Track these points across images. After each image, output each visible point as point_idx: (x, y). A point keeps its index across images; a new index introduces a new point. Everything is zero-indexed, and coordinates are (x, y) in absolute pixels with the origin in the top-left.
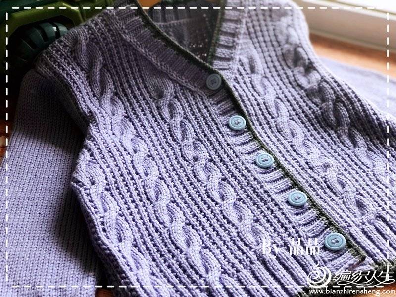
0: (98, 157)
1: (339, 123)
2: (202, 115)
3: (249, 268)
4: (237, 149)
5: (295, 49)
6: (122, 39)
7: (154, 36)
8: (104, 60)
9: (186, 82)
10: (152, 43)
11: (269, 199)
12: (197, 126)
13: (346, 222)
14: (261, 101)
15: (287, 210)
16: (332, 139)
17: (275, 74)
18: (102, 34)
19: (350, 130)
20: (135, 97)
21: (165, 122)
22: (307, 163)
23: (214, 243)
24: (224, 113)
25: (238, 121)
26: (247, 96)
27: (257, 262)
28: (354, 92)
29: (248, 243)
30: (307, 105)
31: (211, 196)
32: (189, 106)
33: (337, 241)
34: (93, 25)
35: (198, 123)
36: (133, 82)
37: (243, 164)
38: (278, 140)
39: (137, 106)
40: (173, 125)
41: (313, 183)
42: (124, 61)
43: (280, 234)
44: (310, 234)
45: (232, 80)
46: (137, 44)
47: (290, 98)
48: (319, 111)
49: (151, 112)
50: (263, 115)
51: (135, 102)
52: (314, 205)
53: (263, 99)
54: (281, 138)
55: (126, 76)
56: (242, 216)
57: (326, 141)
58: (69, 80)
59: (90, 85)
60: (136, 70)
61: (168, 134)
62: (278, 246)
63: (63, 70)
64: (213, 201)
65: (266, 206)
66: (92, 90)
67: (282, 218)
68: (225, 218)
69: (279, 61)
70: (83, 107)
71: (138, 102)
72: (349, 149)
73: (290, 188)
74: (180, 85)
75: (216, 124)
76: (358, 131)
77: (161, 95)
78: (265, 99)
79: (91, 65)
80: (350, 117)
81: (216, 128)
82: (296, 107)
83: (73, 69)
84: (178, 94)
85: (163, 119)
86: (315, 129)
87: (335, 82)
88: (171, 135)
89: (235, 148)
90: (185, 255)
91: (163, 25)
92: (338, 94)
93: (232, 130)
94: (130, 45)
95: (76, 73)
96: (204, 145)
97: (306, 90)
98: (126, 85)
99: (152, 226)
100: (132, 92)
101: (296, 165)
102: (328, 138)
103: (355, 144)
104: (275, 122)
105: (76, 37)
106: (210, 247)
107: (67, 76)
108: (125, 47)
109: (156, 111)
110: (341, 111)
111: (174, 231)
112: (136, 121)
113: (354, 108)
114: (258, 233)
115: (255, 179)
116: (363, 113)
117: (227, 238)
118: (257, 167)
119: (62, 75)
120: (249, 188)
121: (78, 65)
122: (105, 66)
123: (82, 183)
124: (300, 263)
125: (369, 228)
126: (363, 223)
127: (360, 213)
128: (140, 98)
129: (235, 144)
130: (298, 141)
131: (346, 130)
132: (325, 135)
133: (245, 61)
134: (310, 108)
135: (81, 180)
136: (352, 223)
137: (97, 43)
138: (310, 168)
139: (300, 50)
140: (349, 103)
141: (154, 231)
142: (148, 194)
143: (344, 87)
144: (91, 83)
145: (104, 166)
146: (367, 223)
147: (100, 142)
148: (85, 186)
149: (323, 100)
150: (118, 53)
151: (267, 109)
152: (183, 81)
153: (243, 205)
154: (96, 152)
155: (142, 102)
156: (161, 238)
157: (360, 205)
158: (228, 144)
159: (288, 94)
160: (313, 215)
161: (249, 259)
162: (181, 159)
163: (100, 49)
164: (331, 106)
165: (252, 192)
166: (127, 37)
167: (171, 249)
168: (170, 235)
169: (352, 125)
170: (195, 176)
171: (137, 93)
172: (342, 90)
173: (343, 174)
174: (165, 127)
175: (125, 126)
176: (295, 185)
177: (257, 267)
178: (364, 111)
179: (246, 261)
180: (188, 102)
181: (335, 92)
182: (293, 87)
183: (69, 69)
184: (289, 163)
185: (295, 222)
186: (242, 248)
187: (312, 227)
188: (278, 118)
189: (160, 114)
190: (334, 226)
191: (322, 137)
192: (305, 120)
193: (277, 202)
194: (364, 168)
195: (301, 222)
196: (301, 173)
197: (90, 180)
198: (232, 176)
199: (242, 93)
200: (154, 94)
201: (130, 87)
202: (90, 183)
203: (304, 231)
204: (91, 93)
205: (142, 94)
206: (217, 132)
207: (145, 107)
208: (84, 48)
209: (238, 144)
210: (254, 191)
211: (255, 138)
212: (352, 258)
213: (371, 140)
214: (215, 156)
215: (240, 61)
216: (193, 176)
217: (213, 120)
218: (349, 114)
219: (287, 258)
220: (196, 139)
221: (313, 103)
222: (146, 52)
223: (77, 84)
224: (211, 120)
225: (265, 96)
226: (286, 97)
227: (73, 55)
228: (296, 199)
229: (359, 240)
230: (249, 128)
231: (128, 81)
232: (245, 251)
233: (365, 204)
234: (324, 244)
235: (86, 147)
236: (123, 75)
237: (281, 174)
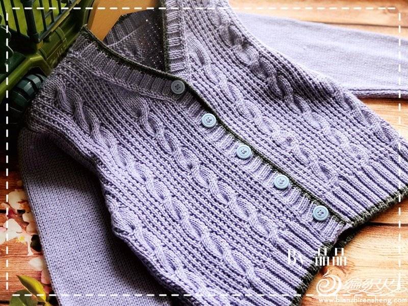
0: (123, 199)
1: (284, 93)
2: (179, 121)
3: (270, 256)
4: (219, 145)
5: (229, 27)
6: (93, 75)
7: (118, 64)
8: (83, 99)
9: (155, 94)
10: (119, 70)
11: (261, 188)
12: (178, 133)
13: (320, 190)
14: (218, 90)
15: (277, 195)
16: (282, 109)
17: (219, 57)
18: (75, 77)
19: (294, 97)
20: (119, 122)
21: (152, 138)
22: (274, 142)
23: (238, 243)
24: (196, 114)
25: (208, 119)
26: (207, 90)
27: (275, 249)
28: (289, 63)
29: (261, 235)
30: (254, 82)
31: (218, 200)
32: (165, 116)
33: (323, 213)
34: (65, 73)
35: (178, 130)
36: (112, 109)
37: (228, 160)
38: (244, 124)
39: (124, 130)
40: (160, 139)
41: (285, 160)
42: (100, 93)
43: (281, 218)
44: (301, 212)
45: (191, 80)
46: (107, 76)
47: (239, 78)
48: (266, 86)
49: (137, 132)
50: (224, 103)
51: (120, 127)
52: (295, 184)
53: (219, 87)
54: (245, 121)
55: (105, 106)
56: (248, 211)
57: (278, 112)
58: (62, 129)
59: (78, 125)
60: (111, 98)
61: (158, 149)
62: (283, 230)
63: (54, 121)
64: (220, 204)
65: (261, 195)
66: (82, 129)
67: (276, 202)
68: (236, 217)
69: (218, 43)
70: (83, 149)
71: (122, 126)
72: (298, 115)
73: (272, 172)
74: (151, 99)
75: (192, 127)
76: (300, 96)
77: (139, 114)
78: (221, 87)
79: (74, 108)
80: (292, 86)
81: (194, 131)
82: (246, 85)
83: (61, 117)
84: (152, 108)
85: (148, 135)
86: (267, 103)
87: (273, 56)
88: (162, 149)
89: (216, 145)
90: (223, 261)
91: (118, 44)
92: (277, 68)
93: (208, 128)
94: (101, 79)
95: (65, 119)
96: (191, 150)
97: (249, 67)
98: (108, 114)
99: (188, 244)
100: (115, 118)
101: (266, 146)
102: (279, 109)
103: (302, 110)
104: (235, 106)
105: (55, 88)
106: (236, 248)
107: (59, 125)
108: (97, 82)
109: (141, 130)
110: (283, 82)
111: (206, 244)
112: (129, 145)
113: (293, 78)
114: (265, 223)
115: (244, 173)
116: (301, 81)
117: (245, 235)
118: (240, 160)
119: (54, 126)
120: (242, 182)
121: (63, 111)
122: (85, 103)
123: (126, 232)
124: (303, 239)
125: (337, 189)
126: (332, 187)
127: (326, 178)
128: (123, 121)
129: (214, 142)
130: (259, 120)
131: (292, 98)
132: (275, 105)
133: (195, 55)
134: (258, 85)
135: (123, 230)
136: (325, 190)
137: (73, 87)
138: (278, 146)
139: (233, 28)
140: (288, 74)
141: (192, 248)
142: (172, 216)
143: (281, 59)
144: (79, 123)
145: (131, 206)
146: (335, 187)
147: (117, 184)
148: (130, 234)
149: (267, 75)
150: (93, 88)
151: (225, 96)
152: (153, 94)
153: (244, 200)
154: (119, 195)
155: (127, 125)
156: (199, 252)
157: (324, 170)
158: (209, 144)
159: (236, 74)
160: (297, 194)
161: (268, 249)
162: (178, 170)
163: (77, 91)
164: (275, 80)
165: (246, 185)
166: (98, 73)
167: (210, 260)
168: (204, 248)
169: (295, 92)
170: (197, 184)
171: (119, 118)
172: (280, 63)
173: (303, 144)
174: (154, 143)
175: (123, 154)
176: (275, 168)
177: (275, 254)
178: (302, 78)
179: (266, 250)
180: (162, 112)
181: (275, 66)
182: (237, 66)
183: (57, 119)
184: (260, 146)
185: (287, 204)
186: (259, 241)
187: (300, 205)
188: (236, 102)
189: (144, 131)
190: (316, 199)
191: (275, 109)
192: (257, 96)
193: (268, 189)
194: (315, 131)
195: (291, 203)
196: (273, 153)
197: (129, 226)
198: (225, 174)
199: (202, 89)
200: (133, 114)
201: (111, 114)
202: (130, 228)
203: (296, 211)
204: (82, 132)
205: (123, 118)
206: (196, 134)
207: (130, 128)
208: (64, 95)
209: (218, 141)
210: (248, 185)
211: (228, 131)
212: (337, 224)
213: (312, 102)
214: (203, 159)
215: (191, 57)
216: (195, 184)
217: (189, 123)
218: (290, 83)
219: (293, 238)
220: (183, 147)
221: (258, 78)
222: (116, 80)
223: (69, 130)
224: (187, 124)
225: (219, 84)
226: (235, 78)
227: (58, 105)
228: (281, 183)
229: (334, 204)
230: (219, 122)
231: (108, 110)
232: (263, 243)
233: (328, 169)
234: (313, 216)
235: (110, 194)
236: (103, 106)
237: (260, 161)
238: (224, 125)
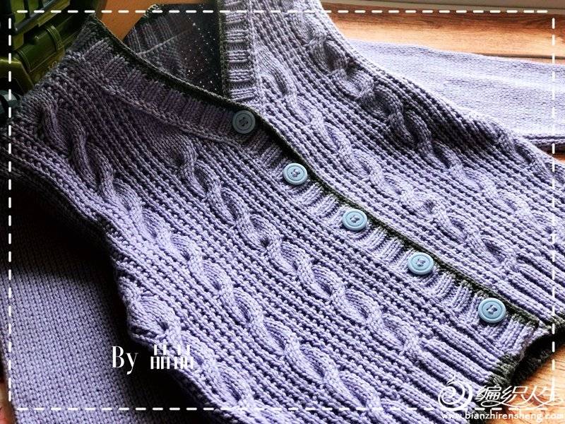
0: (149, 284)
1: (417, 137)
2: (246, 175)
3: (408, 379)
4: (312, 211)
5: (325, 44)
6: (104, 93)
7: (147, 77)
8: (87, 130)
9: (206, 132)
10: (147, 88)
11: (386, 274)
12: (245, 193)
13: (488, 278)
14: (310, 132)
15: (415, 284)
16: (415, 162)
17: (310, 86)
18: (75, 93)
19: (433, 144)
20: (146, 173)
21: (201, 198)
22: (404, 207)
23: (350, 359)
24: (273, 165)
25: (295, 171)
26: (291, 130)
27: (415, 368)
28: (423, 92)
29: (391, 345)
30: (368, 123)
31: (313, 292)
32: (223, 166)
33: (495, 310)
34: (57, 84)
35: (244, 187)
36: (135, 152)
37: (329, 233)
38: (353, 183)
39: (154, 186)
40: (214, 200)
41: (424, 234)
42: (115, 124)
43: (423, 320)
44: (458, 309)
45: (265, 113)
46: (127, 95)
47: (343, 117)
48: (387, 128)
49: (176, 189)
50: (319, 151)
51: (148, 180)
52: (444, 267)
53: (311, 128)
54: (354, 178)
55: (123, 145)
56: (365, 308)
57: (409, 167)
58: (48, 174)
59: (78, 173)
60: (134, 133)
61: (211, 215)
62: (428, 337)
63: (36, 162)
64: (318, 298)
65: (387, 285)
66: (83, 181)
67: (413, 295)
68: (345, 318)
69: (309, 67)
70: (84, 209)
71: (152, 180)
72: (442, 171)
73: (403, 250)
74: (201, 139)
75: (268, 183)
76: (444, 143)
77: (180, 161)
78: (313, 127)
79: (71, 144)
80: (429, 127)
81: (271, 190)
82: (355, 127)
83: (48, 156)
84: (201, 153)
85: (195, 195)
86: (390, 154)
87: (396, 82)
88: (217, 216)
89: (308, 211)
90: (324, 387)
91: (146, 54)
92: (404, 99)
93: (293, 186)
94: (118, 100)
95: (54, 161)
96: (266, 218)
97: (358, 101)
98: (127, 159)
99: (262, 360)
100: (139, 166)
101: (392, 213)
102: (410, 162)
103: (447, 164)
104: (338, 156)
105: (39, 107)
106: (347, 366)
107: (44, 169)
108: (111, 104)
109: (182, 186)
110: (415, 121)
111: (294, 360)
112: (162, 208)
113: (431, 114)
114: (396, 327)
115: (356, 251)
116: (443, 118)
117: (362, 347)
118: (349, 232)
119: (36, 170)
120: (354, 265)
121: (53, 147)
122: (89, 139)
123: (152, 333)
124: (464, 353)
125: (516, 276)
126: (508, 273)
127: (496, 260)
128: (153, 172)
129: (306, 206)
130: (378, 176)
131: (430, 146)
132: (404, 158)
133: (271, 79)
134: (374, 126)
135: (148, 329)
136: (496, 278)
137: (70, 109)
138: (412, 213)
139: (332, 43)
140: (422, 108)
141: (269, 367)
142: (234, 315)
143: (410, 87)
144: (78, 170)
145: (163, 294)
146: (512, 272)
147: (140, 260)
148: (158, 336)
149: (388, 111)
150: (104, 115)
151: (321, 141)
152: (202, 131)
153: (358, 293)
154: (142, 277)
155: (159, 178)
156: (282, 374)
157: (492, 248)
158: (297, 209)
159: (337, 112)
160: (449, 281)
161: (403, 368)
162: (246, 248)
163: (77, 116)
164: (401, 118)
165: (360, 270)
166: (111, 89)
167: (302, 386)
168: (291, 366)
169: (435, 137)
170: (277, 269)
171: (147, 165)
172: (408, 92)
173: (453, 211)
174: (205, 207)
175: (151, 221)
176: (408, 244)
177: (417, 376)
178: (445, 114)
179: (400, 370)
180: (218, 161)
181: (400, 97)
182: (339, 100)
183: (42, 158)
184: (382, 213)
185: (433, 297)
186: (387, 355)
187: (455, 298)
188: (339, 151)
189: (189, 189)
190: (481, 289)
191: (403, 163)
192: (372, 143)
193: (398, 275)
194: (471, 193)
195: (440, 296)
196: (403, 224)
197: (159, 324)
198: (324, 253)
199: (283, 127)
200: (169, 161)
201: (134, 160)
202: (160, 327)
203: (450, 307)
204: (83, 185)
205: (153, 166)
206: (274, 194)
207: (165, 183)
208: (55, 121)
209: (310, 205)
210: (363, 269)
211: (327, 190)
212: (523, 328)
213: (463, 152)
214: (287, 231)
215: (264, 81)
216: (274, 270)
217: (263, 178)
218: (426, 122)
219: (447, 351)
220: (252, 213)
221: (374, 117)
222: (142, 104)
223: (61, 178)
224: (259, 179)
225: (312, 123)
226: (336, 116)
227: (43, 135)
228: (420, 266)
229: (514, 298)
230: (313, 177)
231: (128, 153)
232: (394, 358)
233: (498, 245)
234: (479, 316)
235: (125, 274)
236: (119, 145)
237: (383, 234)
238: (321, 182)
